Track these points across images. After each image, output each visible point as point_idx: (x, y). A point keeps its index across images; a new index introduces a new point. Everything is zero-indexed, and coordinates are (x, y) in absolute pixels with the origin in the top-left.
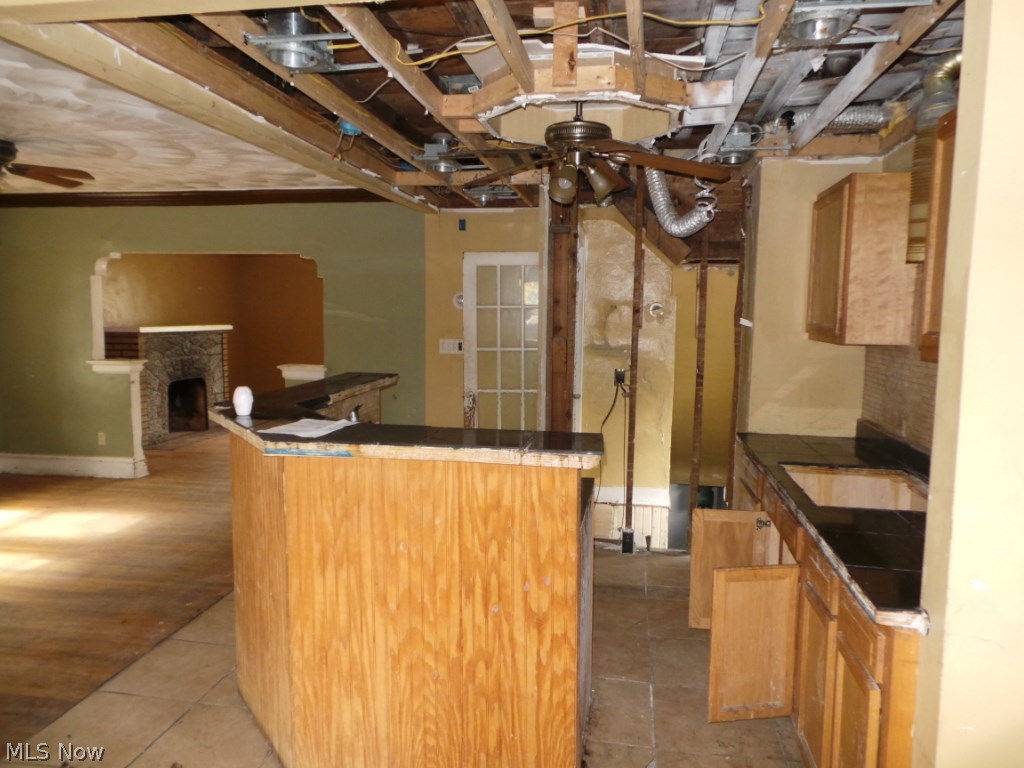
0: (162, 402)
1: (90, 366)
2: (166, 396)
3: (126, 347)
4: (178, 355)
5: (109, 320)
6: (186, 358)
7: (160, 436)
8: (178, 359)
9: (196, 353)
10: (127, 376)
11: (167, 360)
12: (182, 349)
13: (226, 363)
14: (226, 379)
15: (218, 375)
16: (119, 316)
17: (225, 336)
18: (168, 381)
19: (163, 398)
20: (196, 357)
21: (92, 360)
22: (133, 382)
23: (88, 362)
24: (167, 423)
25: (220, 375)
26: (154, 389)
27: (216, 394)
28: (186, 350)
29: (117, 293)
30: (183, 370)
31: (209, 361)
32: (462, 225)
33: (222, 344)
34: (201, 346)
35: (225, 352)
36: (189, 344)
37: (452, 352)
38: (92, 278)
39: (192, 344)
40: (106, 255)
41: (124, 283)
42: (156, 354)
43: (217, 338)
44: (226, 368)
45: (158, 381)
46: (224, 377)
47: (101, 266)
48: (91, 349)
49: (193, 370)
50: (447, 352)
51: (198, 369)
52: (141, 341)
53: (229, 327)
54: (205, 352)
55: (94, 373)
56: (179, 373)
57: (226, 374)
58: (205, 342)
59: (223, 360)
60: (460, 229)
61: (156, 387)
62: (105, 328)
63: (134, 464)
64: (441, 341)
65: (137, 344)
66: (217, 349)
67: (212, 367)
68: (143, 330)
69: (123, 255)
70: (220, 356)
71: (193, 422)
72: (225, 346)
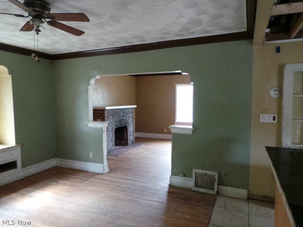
0: (113, 136)
1: (87, 124)
2: (114, 134)
3: (101, 115)
4: (118, 117)
5: (94, 104)
6: (121, 118)
7: (112, 149)
8: (119, 119)
9: (124, 116)
10: (102, 129)
11: (115, 119)
12: (120, 115)
13: (134, 120)
14: (134, 126)
15: (131, 124)
16: (98, 103)
17: (134, 109)
18: (115, 128)
19: (113, 134)
20: (124, 118)
21: (88, 122)
22: (104, 131)
23: (87, 122)
24: (114, 144)
25: (132, 124)
26: (110, 131)
27: (130, 132)
28: (121, 115)
29: (98, 94)
30: (120, 123)
31: (129, 119)
32: (278, 50)
33: (133, 112)
34: (126, 114)
35: (134, 116)
36: (122, 113)
37: (269, 121)
38: (89, 87)
39: (123, 113)
40: (95, 77)
41: (100, 90)
42: (111, 117)
43: (131, 110)
44: (134, 122)
45: (111, 128)
46: (133, 125)
47: (92, 81)
48: (88, 117)
49: (123, 123)
50: (265, 121)
51: (125, 123)
52: (106, 112)
53: (135, 106)
54: (127, 116)
55: (89, 127)
56: (119, 124)
57: (134, 124)
58: (128, 112)
59: (133, 119)
60: (276, 52)
61: (111, 130)
62: (93, 107)
63: (104, 167)
64: (261, 115)
65: (104, 114)
66: (131, 115)
67: (130, 122)
68: (107, 108)
69: (101, 77)
70: (132, 118)
71: (123, 142)
72: (134, 113)
